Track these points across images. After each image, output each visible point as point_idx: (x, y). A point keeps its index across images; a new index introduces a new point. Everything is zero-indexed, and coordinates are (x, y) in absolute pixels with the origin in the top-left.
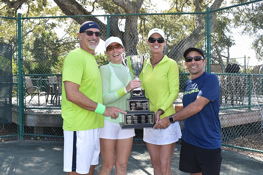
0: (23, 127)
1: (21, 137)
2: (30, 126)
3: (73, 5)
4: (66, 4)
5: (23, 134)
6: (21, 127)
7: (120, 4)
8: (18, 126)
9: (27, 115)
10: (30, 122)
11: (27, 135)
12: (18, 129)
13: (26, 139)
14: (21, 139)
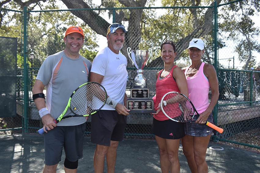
0: (28, 121)
1: (25, 130)
2: (34, 119)
3: (80, 5)
4: (74, 3)
5: (27, 128)
6: (25, 121)
7: (125, 3)
8: (23, 119)
9: (32, 108)
10: (35, 116)
11: (32, 129)
12: (23, 122)
13: (30, 133)
14: (25, 132)
